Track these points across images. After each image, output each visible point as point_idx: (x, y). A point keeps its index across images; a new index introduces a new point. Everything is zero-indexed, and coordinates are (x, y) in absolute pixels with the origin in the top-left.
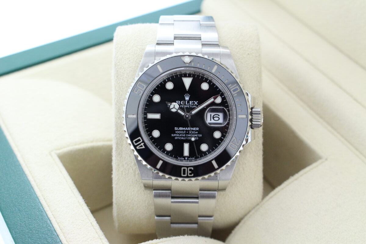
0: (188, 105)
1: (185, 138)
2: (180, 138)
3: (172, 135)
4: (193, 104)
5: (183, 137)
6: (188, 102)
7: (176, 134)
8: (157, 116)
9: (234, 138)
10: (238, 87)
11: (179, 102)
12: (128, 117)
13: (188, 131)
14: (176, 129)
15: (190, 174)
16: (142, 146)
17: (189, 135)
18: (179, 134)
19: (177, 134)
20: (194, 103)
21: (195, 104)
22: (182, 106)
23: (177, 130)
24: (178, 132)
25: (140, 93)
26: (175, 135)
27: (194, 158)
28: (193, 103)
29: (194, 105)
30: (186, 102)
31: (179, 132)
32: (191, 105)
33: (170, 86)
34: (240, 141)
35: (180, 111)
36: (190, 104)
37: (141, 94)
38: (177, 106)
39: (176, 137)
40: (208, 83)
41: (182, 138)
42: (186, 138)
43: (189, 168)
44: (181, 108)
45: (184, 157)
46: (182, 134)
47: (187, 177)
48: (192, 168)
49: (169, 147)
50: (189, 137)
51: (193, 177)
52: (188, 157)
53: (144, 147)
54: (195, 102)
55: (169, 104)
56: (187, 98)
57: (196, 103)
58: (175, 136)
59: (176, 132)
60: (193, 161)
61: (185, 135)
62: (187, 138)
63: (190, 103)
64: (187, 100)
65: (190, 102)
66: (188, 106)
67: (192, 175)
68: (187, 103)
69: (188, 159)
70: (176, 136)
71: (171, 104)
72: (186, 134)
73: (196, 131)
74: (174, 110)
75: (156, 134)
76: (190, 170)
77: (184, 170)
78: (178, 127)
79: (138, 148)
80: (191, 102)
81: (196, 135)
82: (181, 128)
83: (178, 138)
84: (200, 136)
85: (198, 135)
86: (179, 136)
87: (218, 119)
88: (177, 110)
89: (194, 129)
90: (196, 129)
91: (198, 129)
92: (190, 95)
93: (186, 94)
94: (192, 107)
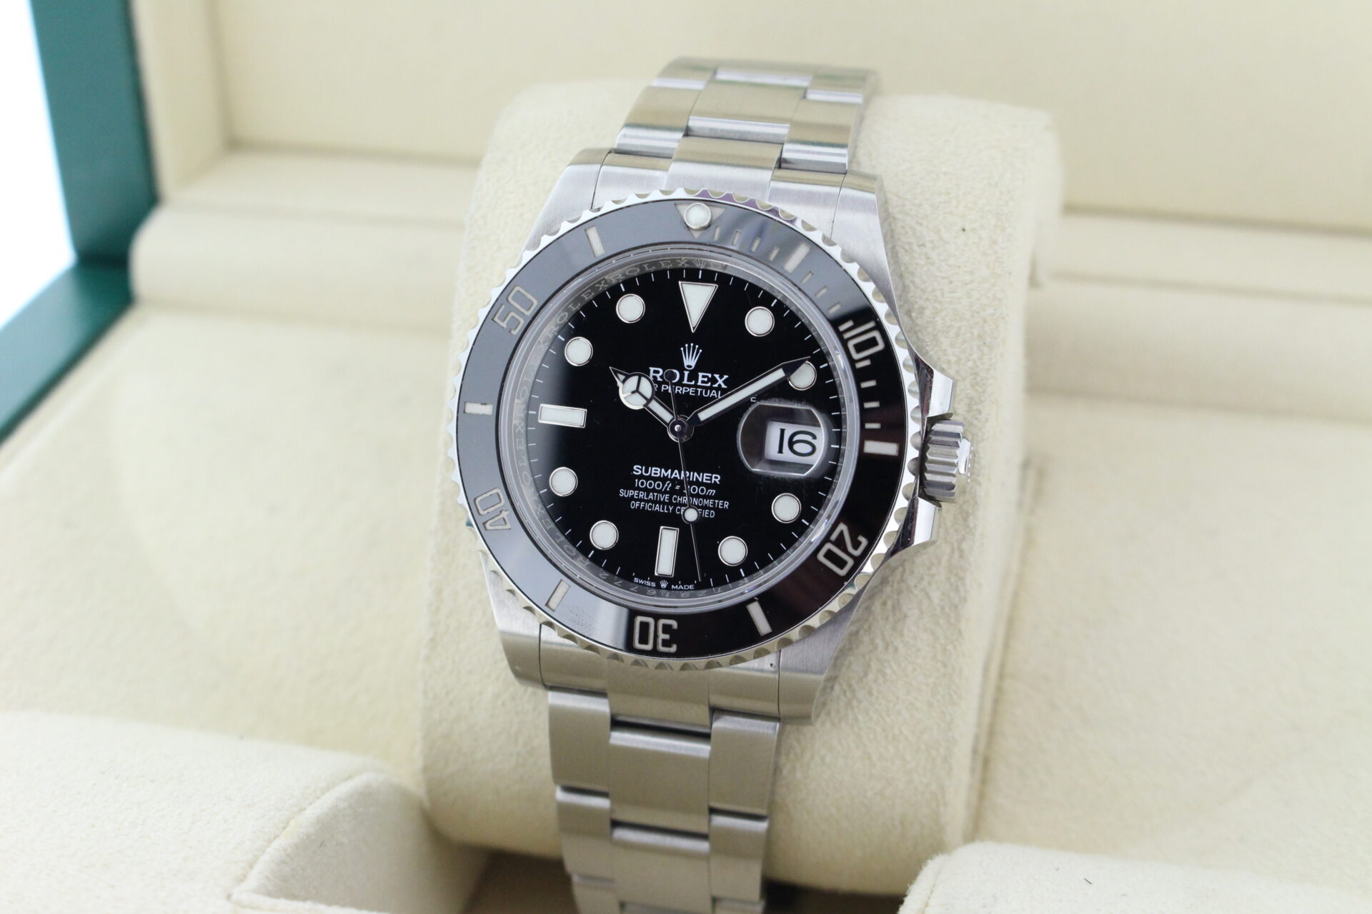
0: (690, 386)
1: (668, 509)
2: (651, 507)
3: (622, 493)
4: (709, 384)
5: (660, 502)
6: (693, 376)
7: (634, 489)
8: (574, 417)
9: (840, 527)
10: (876, 334)
11: (658, 372)
12: (467, 411)
13: (682, 483)
14: (638, 470)
15: (665, 643)
16: (502, 522)
17: (682, 500)
18: (645, 490)
19: (639, 489)
20: (714, 380)
21: (716, 385)
22: (669, 388)
23: (641, 477)
24: (642, 484)
25: (516, 328)
26: (631, 493)
27: (691, 587)
28: (709, 380)
29: (711, 388)
30: (686, 373)
31: (647, 484)
32: (700, 387)
33: (631, 309)
35: (656, 407)
36: (699, 383)
37: (518, 330)
38: (647, 388)
39: (636, 500)
40: (772, 310)
41: (657, 508)
42: (671, 509)
43: (662, 622)
44: (663, 397)
45: (657, 579)
46: (660, 492)
47: (654, 652)
48: (674, 624)
49: (604, 535)
50: (680, 505)
51: (677, 655)
52: (671, 581)
54: (717, 376)
55: (621, 377)
56: (690, 361)
57: (720, 381)
58: (632, 498)
59: (638, 483)
60: (682, 595)
61: (667, 496)
62: (674, 510)
63: (700, 379)
64: (689, 366)
65: (701, 374)
66: (691, 390)
67: (673, 649)
68: (689, 380)
69: (668, 588)
70: (636, 498)
71: (627, 377)
72: (672, 492)
73: (709, 486)
74: (634, 403)
75: (563, 481)
76: (667, 629)
77: (645, 626)
78: (648, 464)
79: (490, 525)
80: (703, 377)
81: (709, 503)
82: (657, 470)
83: (640, 504)
84: (723, 506)
85: (717, 501)
86: (645, 498)
87: (808, 449)
88: (649, 401)
89: (705, 477)
90: (711, 480)
91: (717, 480)
92: (701, 351)
93: (687, 345)
94: (706, 394)
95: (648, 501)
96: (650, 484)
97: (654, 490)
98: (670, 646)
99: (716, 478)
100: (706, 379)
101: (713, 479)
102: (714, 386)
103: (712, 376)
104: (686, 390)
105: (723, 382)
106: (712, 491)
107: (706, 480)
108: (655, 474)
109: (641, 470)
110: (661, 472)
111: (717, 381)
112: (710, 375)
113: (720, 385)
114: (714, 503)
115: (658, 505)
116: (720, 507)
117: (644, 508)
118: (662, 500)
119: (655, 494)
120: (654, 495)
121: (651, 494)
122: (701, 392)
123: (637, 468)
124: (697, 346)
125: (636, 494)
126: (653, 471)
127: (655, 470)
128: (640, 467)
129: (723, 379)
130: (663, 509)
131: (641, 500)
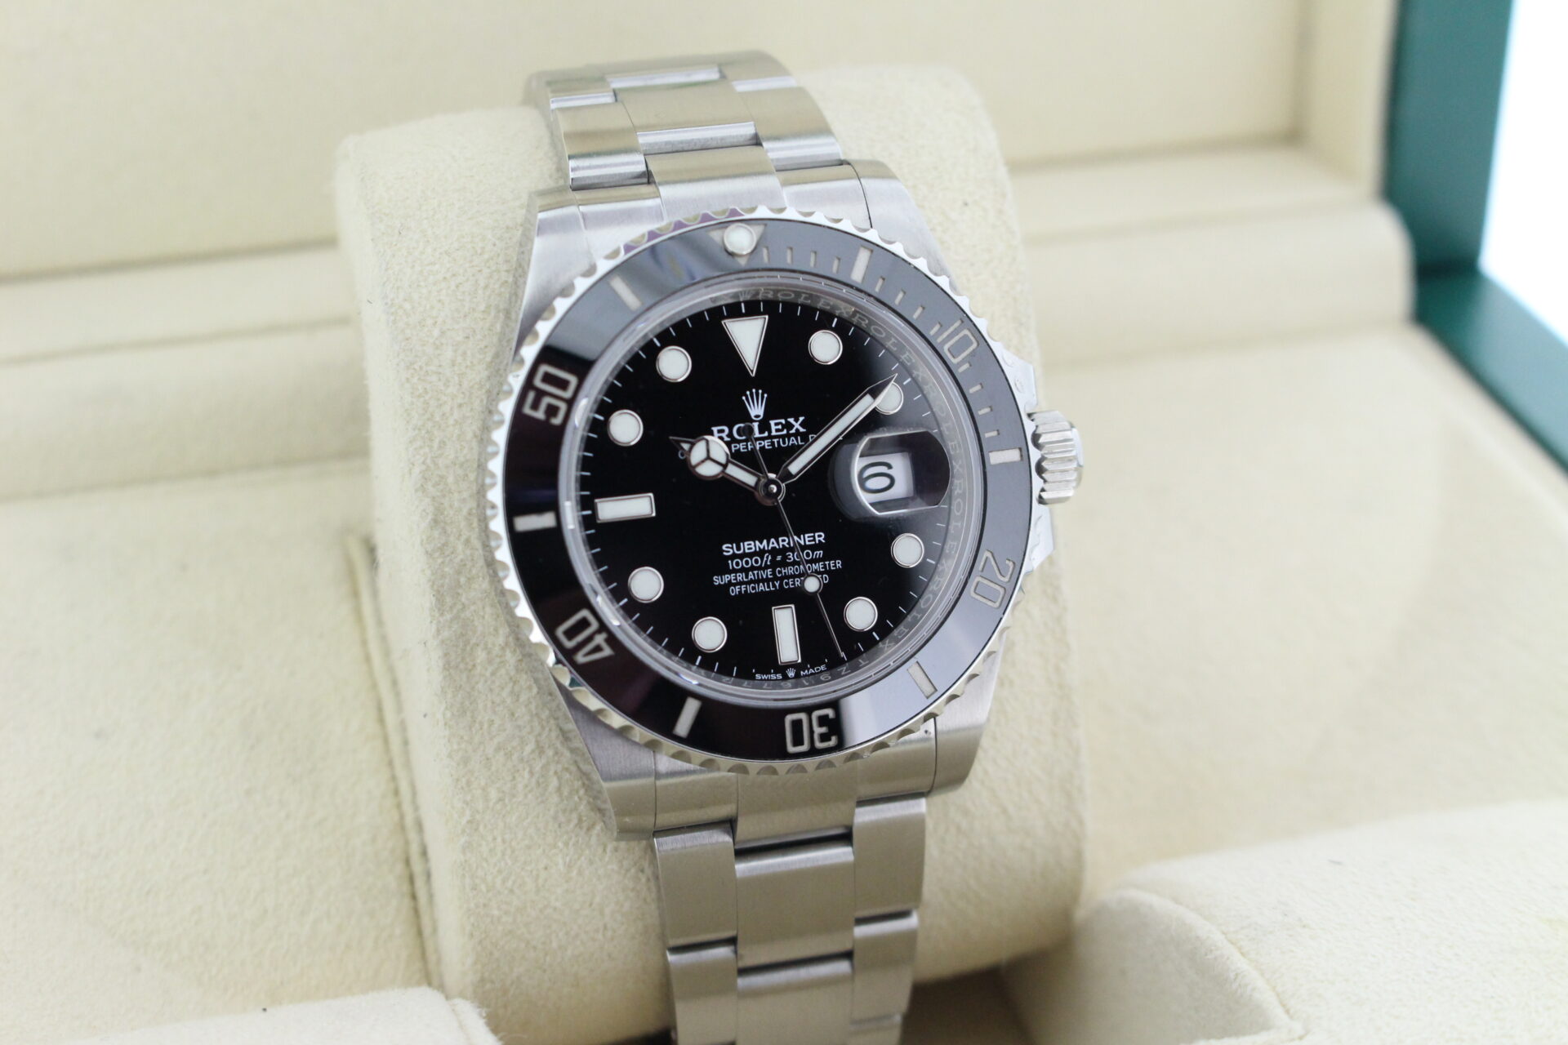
0: (763, 439)
1: (774, 586)
2: (754, 588)
3: (717, 581)
4: (785, 432)
5: (763, 581)
6: (764, 426)
7: (730, 572)
8: (640, 506)
9: (985, 554)
10: (966, 332)
11: (722, 431)
12: (519, 528)
13: (784, 551)
14: (728, 549)
16: (598, 649)
17: (790, 570)
18: (743, 570)
19: (735, 571)
20: (789, 426)
21: (793, 431)
22: (741, 446)
23: (734, 556)
24: (737, 564)
26: (727, 578)
27: (822, 668)
28: (784, 427)
29: (789, 436)
30: (756, 426)
31: (742, 563)
32: (775, 437)
33: (675, 365)
34: (1011, 564)
35: (737, 473)
36: (774, 433)
37: (559, 415)
38: (720, 450)
39: (735, 585)
40: (835, 330)
41: (762, 587)
42: (777, 585)
43: (816, 714)
44: (738, 458)
45: (782, 669)
46: (759, 568)
47: (813, 752)
48: (830, 713)
49: (710, 634)
50: (788, 577)
51: (838, 748)
52: (799, 667)
53: (607, 651)
54: (791, 420)
55: (686, 446)
56: (757, 410)
57: (797, 425)
58: (730, 584)
59: (732, 564)
60: (822, 678)
61: (769, 571)
62: (781, 585)
63: (773, 428)
64: (757, 416)
65: (772, 423)
66: (766, 443)
67: (833, 741)
68: (761, 432)
69: (797, 676)
70: (736, 583)
71: (693, 445)
72: (774, 565)
73: (814, 548)
74: (708, 470)
75: (647, 584)
76: (823, 721)
77: (797, 725)
78: (738, 540)
79: (581, 658)
80: (776, 424)
81: (819, 566)
82: (750, 544)
83: (741, 588)
84: (835, 566)
85: (827, 563)
86: (745, 580)
87: (885, 482)
88: (725, 466)
89: (807, 539)
90: (814, 540)
91: (821, 539)
92: (766, 395)
93: (748, 393)
94: (784, 443)
95: (748, 583)
96: (747, 563)
97: (753, 568)
98: (830, 740)
99: (820, 536)
100: (780, 427)
101: (817, 539)
102: (791, 432)
103: (787, 421)
104: (760, 444)
105: (800, 425)
106: (818, 552)
107: (809, 541)
108: (749, 549)
109: (732, 548)
110: (755, 546)
111: (793, 426)
112: (783, 421)
113: (797, 430)
114: (825, 565)
115: (761, 584)
116: (832, 568)
117: (746, 591)
118: (765, 577)
119: (756, 572)
120: (754, 574)
121: (750, 573)
122: (779, 442)
123: (727, 547)
124: (760, 391)
125: (733, 578)
126: (746, 547)
127: (748, 545)
128: (730, 546)
129: (799, 422)
130: (769, 587)
131: (741, 583)
